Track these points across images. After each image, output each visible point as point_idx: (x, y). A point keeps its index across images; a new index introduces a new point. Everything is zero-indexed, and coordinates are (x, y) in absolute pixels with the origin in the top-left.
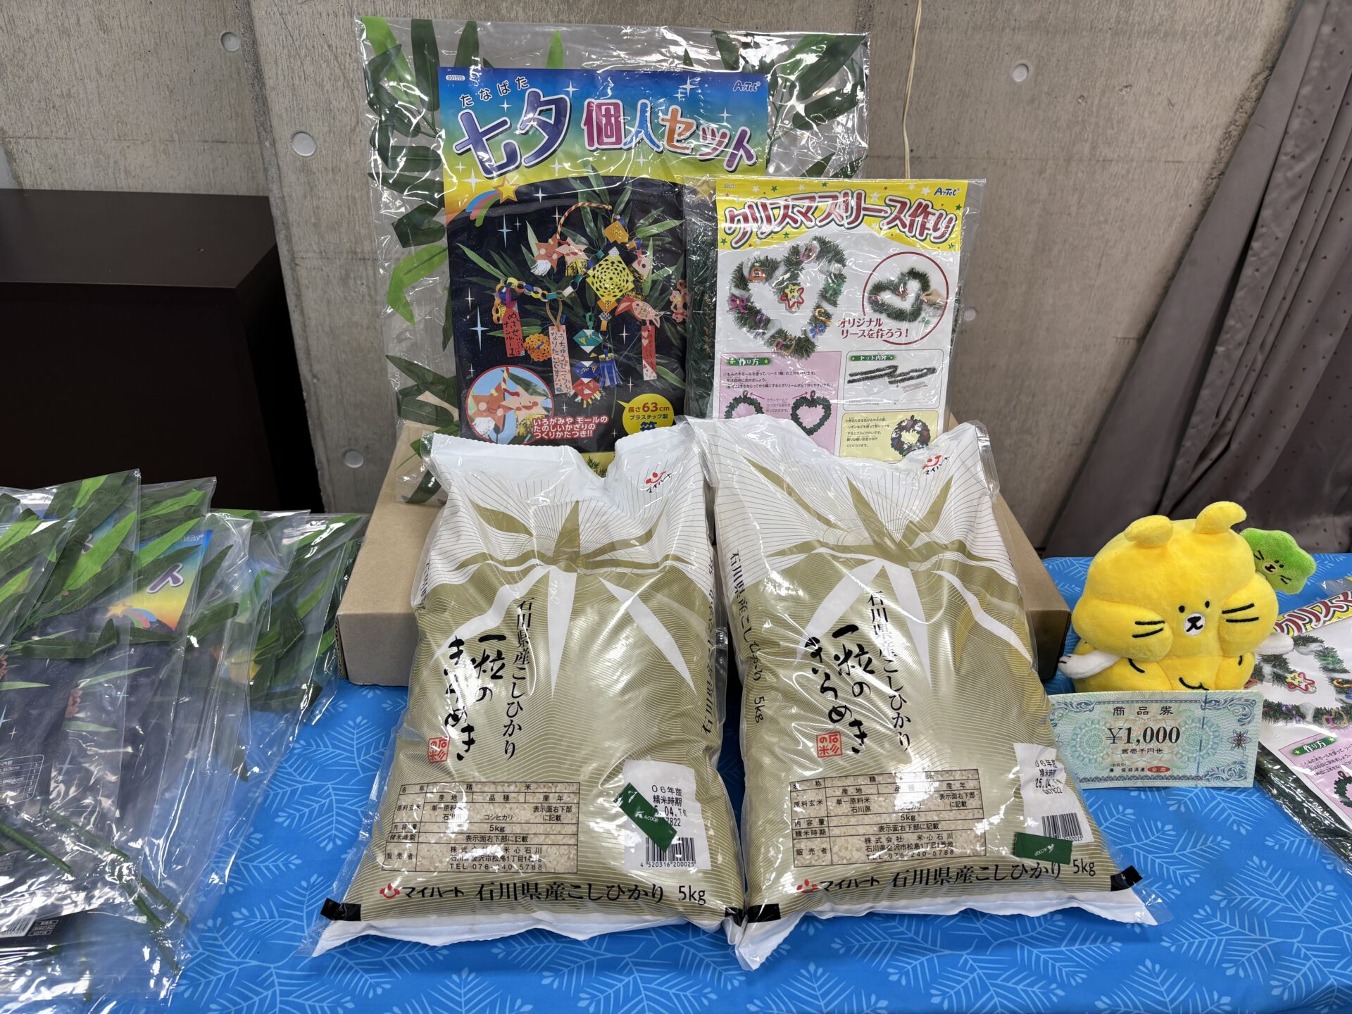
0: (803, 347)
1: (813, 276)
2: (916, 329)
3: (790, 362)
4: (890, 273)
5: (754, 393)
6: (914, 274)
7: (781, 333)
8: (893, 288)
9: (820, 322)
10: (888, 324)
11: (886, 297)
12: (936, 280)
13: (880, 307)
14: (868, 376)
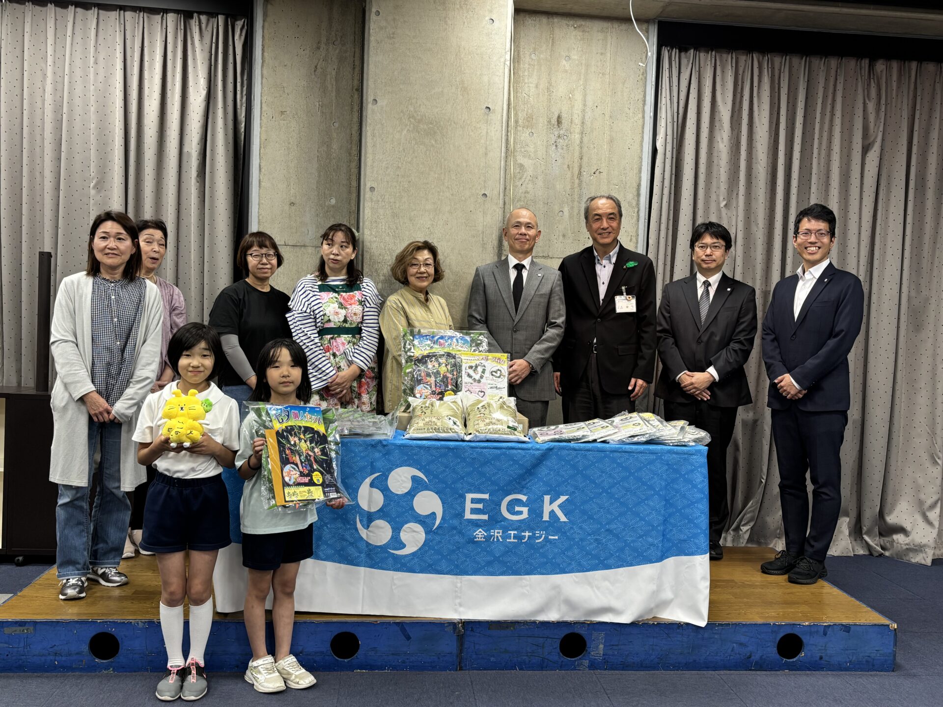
0: (479, 381)
1: (480, 369)
2: (500, 380)
3: (476, 384)
4: (494, 369)
5: (471, 389)
6: (498, 370)
7: (474, 379)
8: (496, 372)
9: (482, 377)
10: (494, 378)
11: (494, 373)
12: (503, 371)
13: (492, 375)
14: (491, 388)
